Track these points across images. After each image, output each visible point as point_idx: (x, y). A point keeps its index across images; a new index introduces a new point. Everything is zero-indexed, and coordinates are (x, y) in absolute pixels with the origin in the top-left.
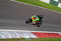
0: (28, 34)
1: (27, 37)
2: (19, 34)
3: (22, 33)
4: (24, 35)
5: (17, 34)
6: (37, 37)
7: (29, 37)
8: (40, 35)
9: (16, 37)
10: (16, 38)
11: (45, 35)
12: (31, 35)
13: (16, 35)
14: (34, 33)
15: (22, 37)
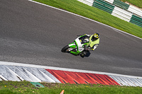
0: (37, 74)
1: (35, 79)
2: (17, 71)
3: (24, 71)
4: (28, 76)
5: (13, 73)
6: (59, 82)
7: (40, 81)
8: (66, 78)
9: (10, 79)
10: (9, 81)
11: (78, 78)
12: (46, 76)
13: (10, 74)
14: (52, 72)
15: (23, 80)
